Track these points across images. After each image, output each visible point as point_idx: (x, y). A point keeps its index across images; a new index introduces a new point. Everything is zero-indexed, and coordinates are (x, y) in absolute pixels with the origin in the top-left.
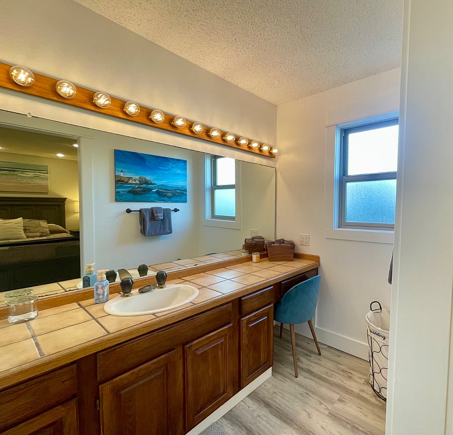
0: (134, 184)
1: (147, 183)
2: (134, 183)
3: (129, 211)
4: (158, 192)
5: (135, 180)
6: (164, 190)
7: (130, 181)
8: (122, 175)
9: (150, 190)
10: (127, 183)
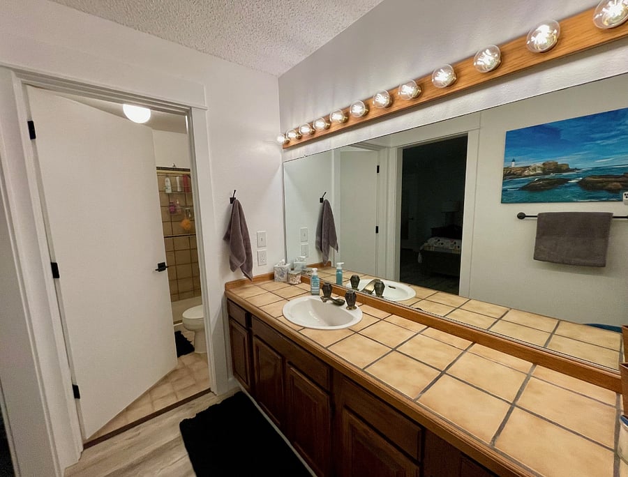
0: (532, 175)
1: (558, 169)
2: (532, 173)
3: (521, 216)
4: (582, 184)
5: (534, 169)
6: (600, 177)
7: (526, 173)
8: (513, 166)
9: (566, 180)
10: (520, 175)
